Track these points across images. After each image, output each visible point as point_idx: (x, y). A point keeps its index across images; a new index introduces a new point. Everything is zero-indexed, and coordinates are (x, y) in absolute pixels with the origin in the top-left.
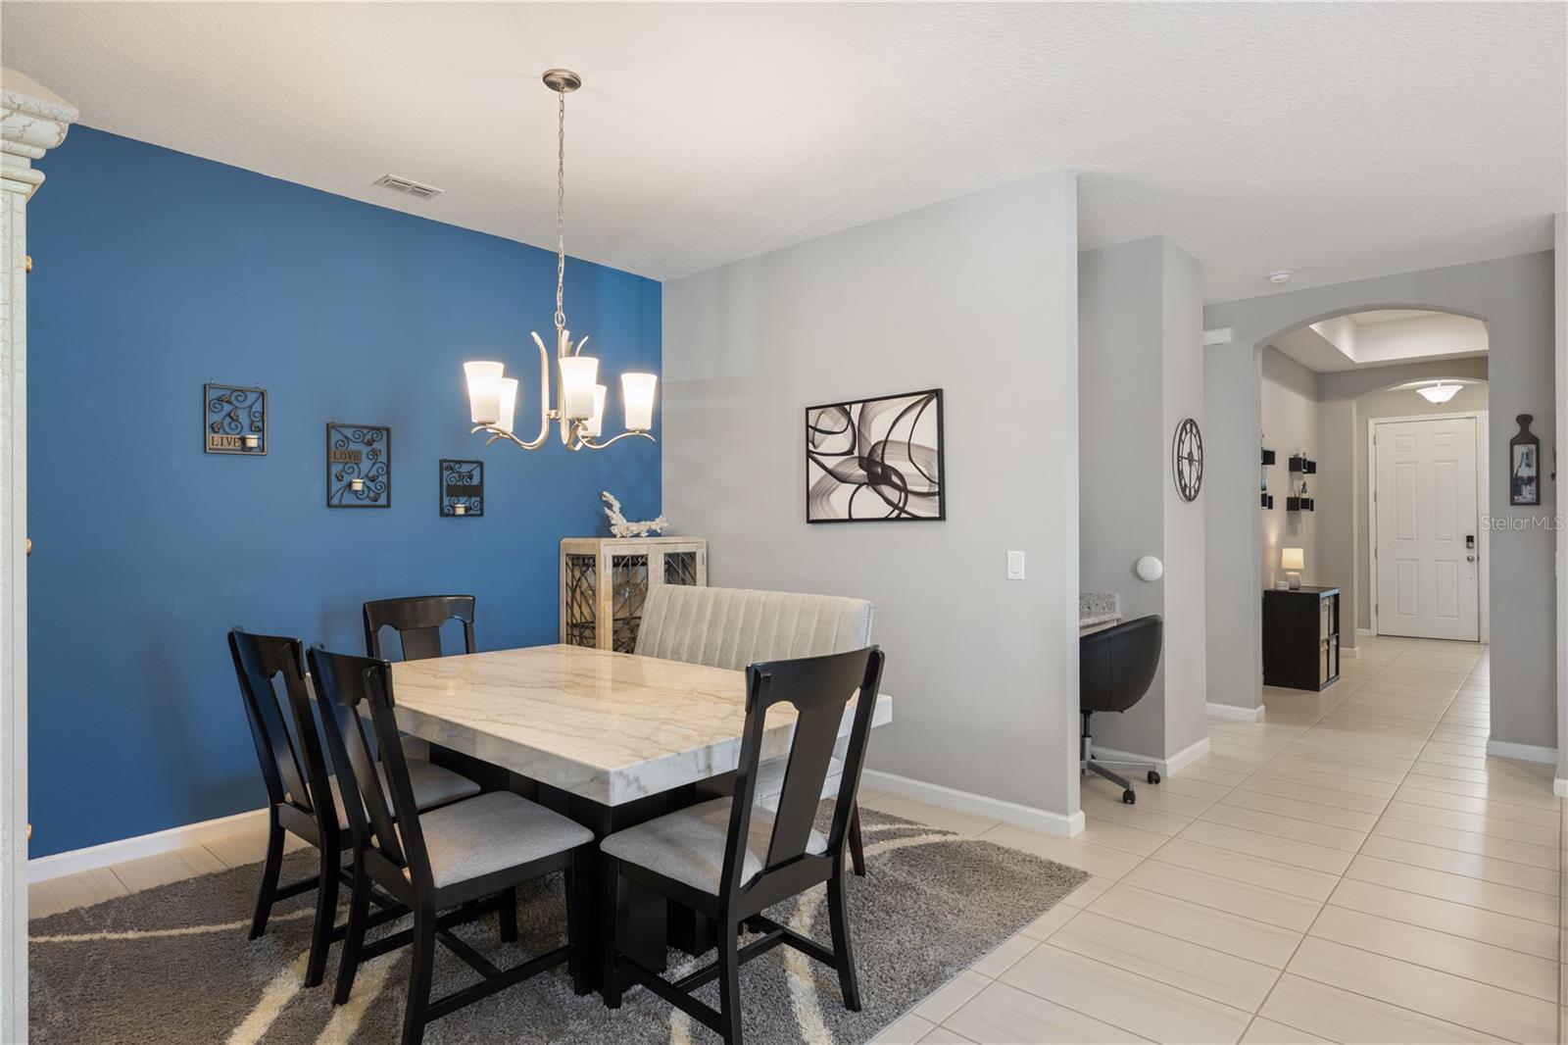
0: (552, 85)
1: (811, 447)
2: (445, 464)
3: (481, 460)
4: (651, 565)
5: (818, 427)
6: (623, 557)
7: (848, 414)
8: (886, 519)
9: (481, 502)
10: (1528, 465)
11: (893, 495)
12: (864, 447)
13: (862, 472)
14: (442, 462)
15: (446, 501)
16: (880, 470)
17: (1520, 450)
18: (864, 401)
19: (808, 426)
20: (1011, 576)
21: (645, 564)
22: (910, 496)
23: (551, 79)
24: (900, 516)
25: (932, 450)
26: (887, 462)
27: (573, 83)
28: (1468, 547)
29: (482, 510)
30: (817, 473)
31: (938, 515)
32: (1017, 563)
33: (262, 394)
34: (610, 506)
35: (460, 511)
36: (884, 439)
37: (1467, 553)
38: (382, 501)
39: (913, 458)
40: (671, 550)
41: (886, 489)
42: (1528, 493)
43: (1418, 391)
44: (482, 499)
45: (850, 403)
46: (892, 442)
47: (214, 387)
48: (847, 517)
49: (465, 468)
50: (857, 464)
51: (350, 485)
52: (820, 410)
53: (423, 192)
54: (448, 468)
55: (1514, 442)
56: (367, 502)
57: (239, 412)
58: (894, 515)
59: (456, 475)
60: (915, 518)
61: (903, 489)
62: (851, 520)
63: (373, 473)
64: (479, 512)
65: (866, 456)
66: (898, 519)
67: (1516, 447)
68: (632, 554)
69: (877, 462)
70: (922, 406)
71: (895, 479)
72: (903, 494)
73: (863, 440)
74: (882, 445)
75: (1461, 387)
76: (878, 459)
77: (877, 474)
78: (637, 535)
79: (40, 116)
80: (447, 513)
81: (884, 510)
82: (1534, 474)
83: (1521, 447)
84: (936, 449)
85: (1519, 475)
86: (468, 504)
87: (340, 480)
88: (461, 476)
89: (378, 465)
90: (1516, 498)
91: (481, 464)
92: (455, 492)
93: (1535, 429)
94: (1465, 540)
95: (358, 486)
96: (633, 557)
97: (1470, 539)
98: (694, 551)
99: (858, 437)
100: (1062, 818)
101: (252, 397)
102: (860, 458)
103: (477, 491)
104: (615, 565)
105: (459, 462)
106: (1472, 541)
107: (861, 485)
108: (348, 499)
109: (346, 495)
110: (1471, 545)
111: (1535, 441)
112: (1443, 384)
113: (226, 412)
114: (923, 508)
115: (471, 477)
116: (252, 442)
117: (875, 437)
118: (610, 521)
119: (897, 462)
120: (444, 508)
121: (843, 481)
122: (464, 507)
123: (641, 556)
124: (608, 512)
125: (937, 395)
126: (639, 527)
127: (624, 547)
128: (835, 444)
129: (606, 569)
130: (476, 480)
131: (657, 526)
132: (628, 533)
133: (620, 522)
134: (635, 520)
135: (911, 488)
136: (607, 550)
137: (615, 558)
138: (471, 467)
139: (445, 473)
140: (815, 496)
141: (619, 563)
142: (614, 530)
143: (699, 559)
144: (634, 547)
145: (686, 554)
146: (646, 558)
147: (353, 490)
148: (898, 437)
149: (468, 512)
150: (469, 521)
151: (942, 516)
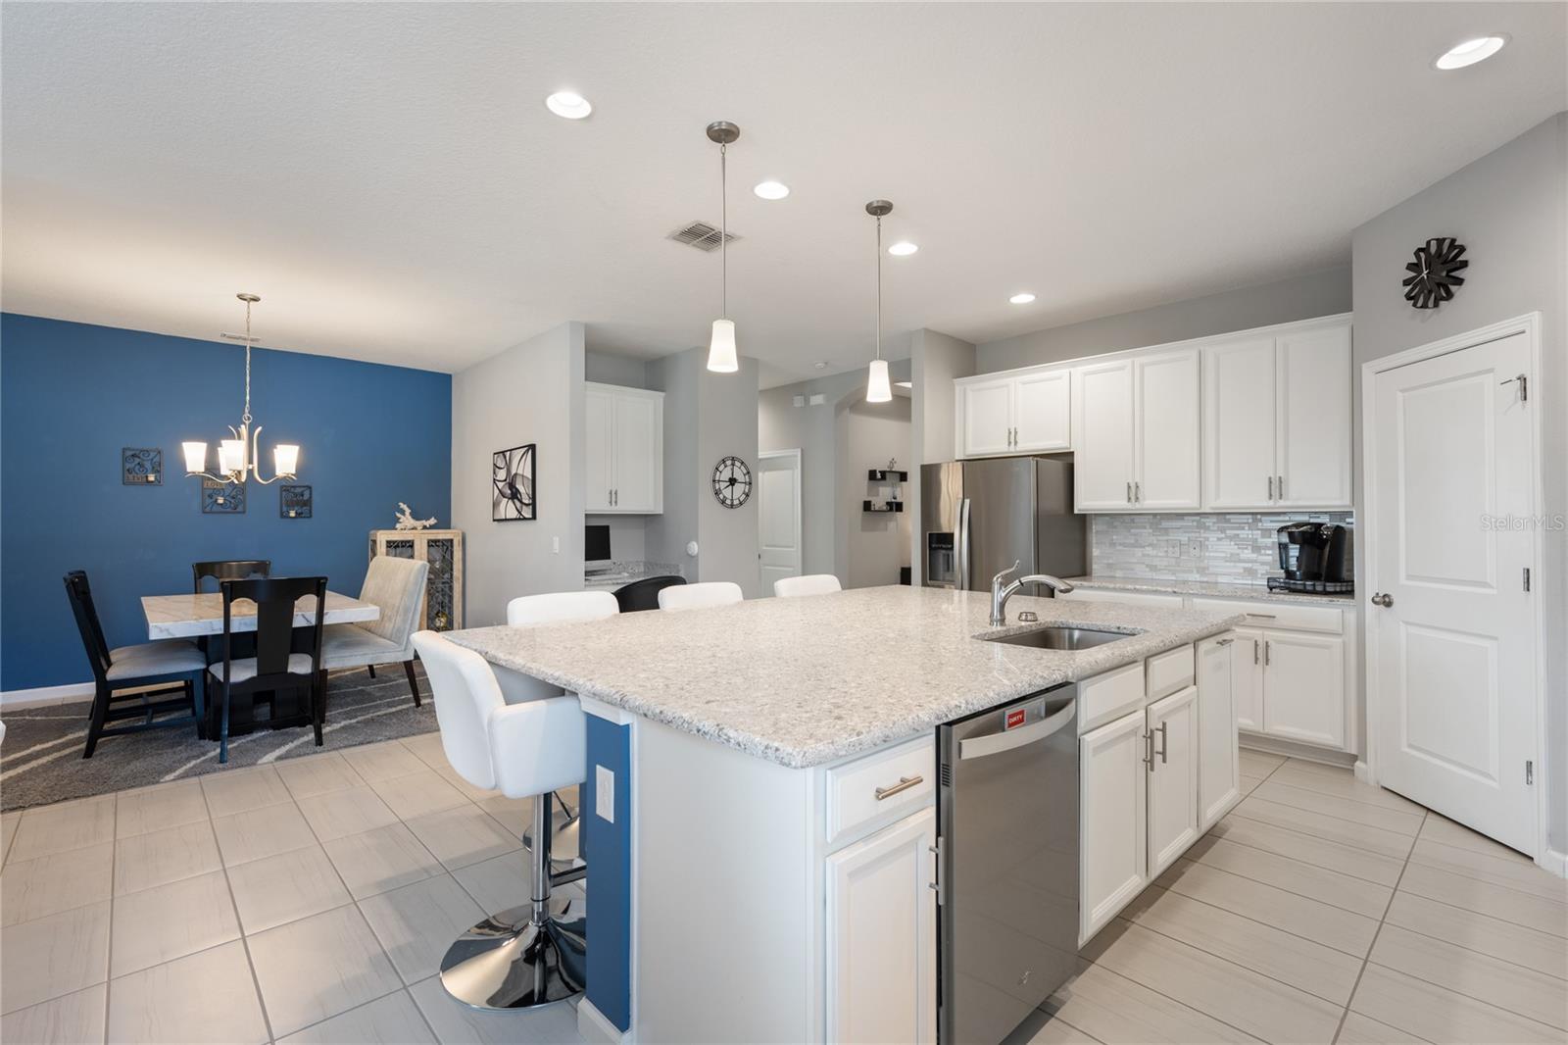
1: (495, 477)
4: (417, 545)
5: (497, 464)
6: (394, 542)
7: (505, 457)
8: (515, 519)
9: (311, 509)
12: (510, 477)
13: (509, 492)
14: (282, 487)
15: (285, 509)
16: (514, 490)
18: (511, 450)
19: (494, 463)
21: (412, 546)
22: (523, 506)
23: (243, 297)
24: (521, 518)
25: (530, 479)
26: (517, 486)
27: (255, 299)
29: (311, 512)
30: (497, 492)
31: (531, 517)
32: (556, 545)
33: (159, 452)
34: (403, 512)
35: (292, 514)
36: (516, 472)
38: (240, 509)
39: (524, 483)
40: (433, 537)
41: (516, 501)
45: (506, 451)
46: (518, 474)
47: (129, 449)
48: (504, 518)
49: (298, 490)
50: (508, 487)
51: (216, 500)
52: (497, 455)
54: (285, 490)
56: (230, 509)
57: (145, 463)
58: (518, 517)
59: (291, 494)
60: (525, 519)
61: (521, 502)
62: (506, 520)
63: (234, 493)
64: (308, 515)
65: (510, 482)
66: (519, 519)
68: (401, 539)
69: (514, 486)
70: (526, 454)
71: (519, 496)
72: (520, 504)
73: (510, 473)
74: (515, 476)
76: (514, 484)
77: (515, 495)
78: (414, 528)
80: (284, 516)
81: (514, 514)
86: (300, 511)
87: (211, 498)
88: (296, 495)
89: (237, 489)
91: (310, 488)
92: (291, 505)
95: (221, 501)
96: (402, 541)
98: (452, 538)
99: (508, 471)
101: (152, 455)
103: (308, 503)
105: (293, 487)
107: (509, 499)
108: (215, 508)
109: (215, 506)
113: (137, 462)
114: (527, 513)
115: (302, 495)
116: (152, 478)
117: (513, 472)
118: (397, 520)
119: (519, 487)
120: (282, 513)
121: (504, 497)
122: (296, 513)
123: (409, 542)
124: (398, 515)
125: (532, 447)
126: (419, 524)
127: (396, 536)
128: (502, 475)
129: (382, 548)
130: (306, 497)
131: (427, 523)
132: (408, 527)
133: (407, 520)
134: (417, 519)
135: (524, 501)
136: (383, 537)
137: (388, 542)
138: (303, 489)
139: (284, 493)
140: (496, 505)
141: (391, 545)
142: (398, 526)
143: (455, 543)
144: (407, 536)
145: (446, 540)
146: (413, 542)
147: (219, 504)
148: (520, 472)
149: (298, 515)
150: (299, 520)
151: (534, 517)
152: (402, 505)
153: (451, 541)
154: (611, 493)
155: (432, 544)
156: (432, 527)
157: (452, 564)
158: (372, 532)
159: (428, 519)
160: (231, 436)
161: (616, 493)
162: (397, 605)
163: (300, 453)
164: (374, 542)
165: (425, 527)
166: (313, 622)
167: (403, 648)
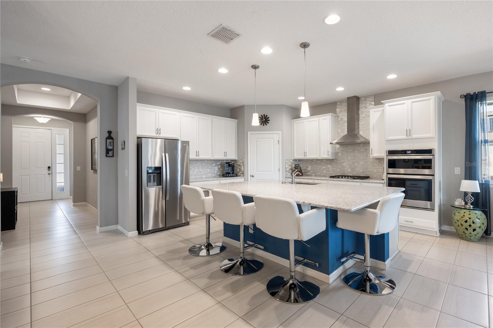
10: (111, 146)
17: (109, 141)
28: (48, 170)
37: (48, 172)
42: (111, 153)
43: (34, 118)
55: (107, 138)
67: (107, 140)
75: (50, 119)
82: (112, 148)
83: (109, 140)
85: (108, 148)
90: (108, 155)
93: (112, 135)
94: (47, 168)
97: (49, 168)
106: (50, 168)
110: (49, 169)
111: (112, 139)
112: (44, 117)
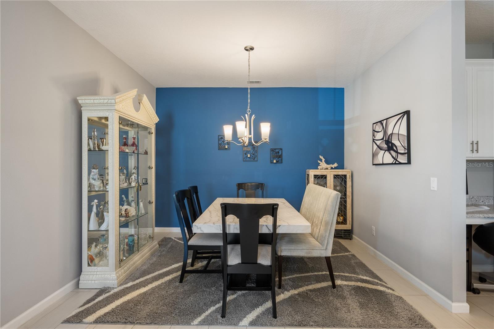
0: (247, 50)
1: (374, 138)
2: (272, 150)
3: (282, 148)
4: (328, 178)
5: (375, 130)
7: (382, 124)
8: (392, 164)
9: (282, 160)
11: (394, 154)
12: (386, 136)
13: (386, 146)
14: (271, 149)
15: (272, 159)
16: (390, 145)
18: (388, 119)
19: (373, 130)
20: (432, 189)
21: (326, 178)
22: (399, 155)
23: (246, 48)
24: (397, 163)
25: (405, 136)
26: (393, 142)
27: (252, 49)
29: (282, 161)
30: (375, 147)
31: (407, 162)
32: (434, 184)
34: (321, 160)
35: (275, 162)
36: (392, 133)
38: (256, 159)
39: (400, 140)
40: (336, 174)
41: (392, 152)
44: (282, 158)
45: (383, 120)
46: (394, 133)
47: (221, 135)
48: (382, 163)
49: (277, 150)
50: (385, 143)
51: (248, 155)
52: (376, 124)
53: (258, 82)
54: (272, 151)
56: (252, 160)
58: (394, 162)
59: (274, 153)
60: (400, 163)
61: (397, 152)
62: (383, 164)
63: (253, 153)
64: (281, 162)
65: (387, 140)
66: (395, 164)
68: (321, 174)
69: (390, 142)
70: (402, 119)
71: (395, 148)
72: (397, 154)
73: (386, 133)
74: (391, 135)
76: (390, 141)
77: (390, 147)
78: (327, 169)
79: (112, 99)
81: (391, 160)
84: (406, 135)
86: (278, 160)
87: (246, 155)
88: (276, 153)
89: (254, 151)
91: (281, 149)
92: (274, 157)
96: (321, 175)
98: (346, 174)
99: (385, 133)
100: (450, 302)
102: (386, 140)
103: (280, 156)
104: (334, 178)
105: (275, 149)
107: (386, 151)
109: (247, 158)
113: (222, 141)
114: (403, 159)
115: (279, 153)
116: (226, 147)
117: (389, 132)
118: (319, 164)
119: (395, 141)
120: (271, 161)
121: (381, 150)
122: (276, 161)
123: (324, 176)
124: (319, 162)
125: (407, 113)
126: (329, 166)
127: (318, 172)
128: (380, 136)
129: (312, 179)
130: (280, 153)
131: (333, 166)
132: (324, 168)
133: (323, 165)
134: (328, 164)
135: (399, 151)
136: (312, 173)
137: (315, 175)
138: (279, 150)
139: (272, 152)
140: (374, 155)
141: (316, 177)
142: (319, 167)
143: (348, 177)
144: (323, 172)
145: (343, 175)
146: (326, 176)
147: (248, 157)
148: (396, 131)
149: (277, 162)
150: (278, 164)
151: (409, 162)
152: (321, 157)
153: (345, 176)
154: (472, 144)
155: (336, 177)
156: (336, 168)
157: (346, 188)
158: (307, 170)
159: (333, 164)
160: (242, 120)
161: (477, 143)
162: (321, 218)
163: (271, 126)
164: (308, 175)
165: (332, 168)
166: (271, 231)
167: (325, 248)
